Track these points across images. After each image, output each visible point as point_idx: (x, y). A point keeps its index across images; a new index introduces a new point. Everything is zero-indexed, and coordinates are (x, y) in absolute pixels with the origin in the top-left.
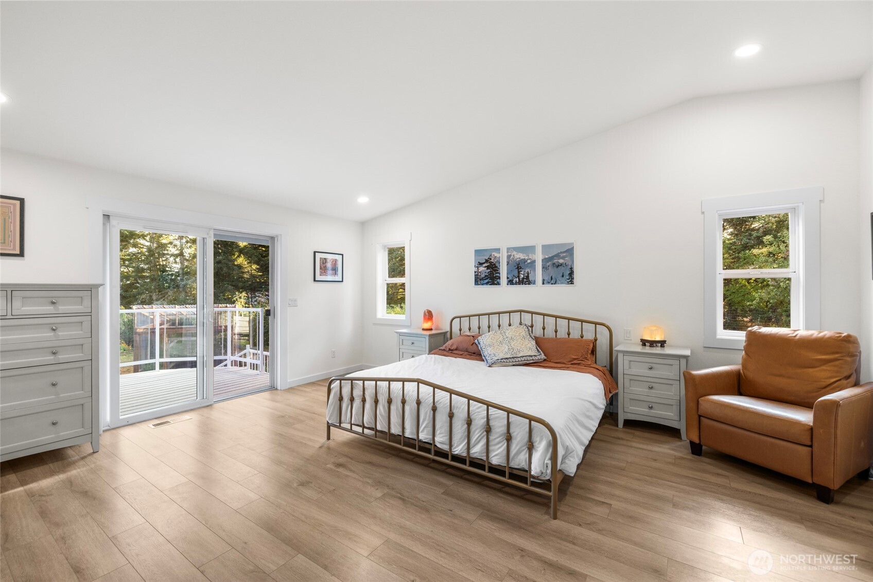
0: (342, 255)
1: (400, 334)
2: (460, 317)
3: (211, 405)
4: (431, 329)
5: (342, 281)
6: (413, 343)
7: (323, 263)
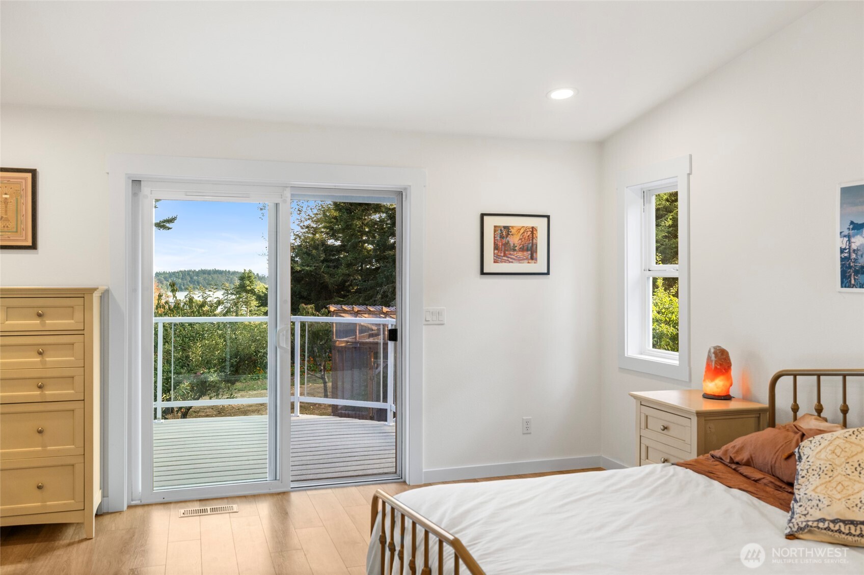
0: (548, 217)
1: (643, 403)
2: (795, 375)
3: (284, 493)
4: (727, 398)
5: (548, 273)
6: (665, 428)
7: (502, 237)
